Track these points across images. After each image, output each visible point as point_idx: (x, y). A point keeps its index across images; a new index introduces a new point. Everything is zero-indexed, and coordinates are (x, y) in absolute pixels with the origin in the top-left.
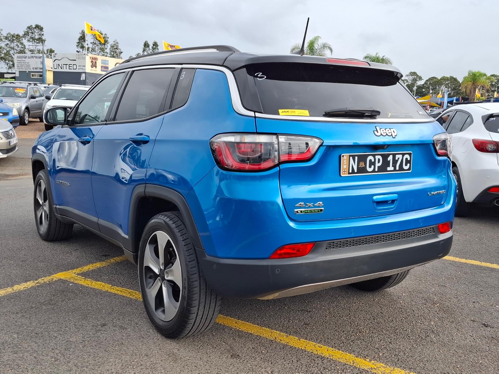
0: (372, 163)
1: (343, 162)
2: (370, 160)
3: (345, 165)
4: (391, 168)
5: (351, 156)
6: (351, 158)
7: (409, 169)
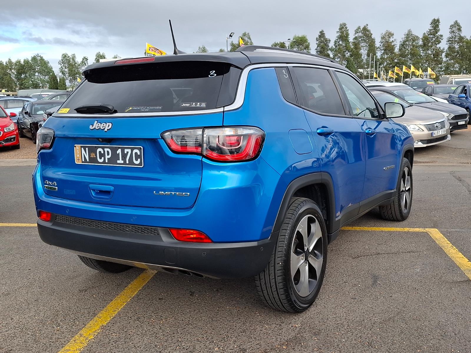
0: (102, 155)
1: (76, 152)
2: (100, 152)
3: (78, 154)
4: (120, 161)
5: (82, 147)
6: (82, 148)
7: (140, 164)
